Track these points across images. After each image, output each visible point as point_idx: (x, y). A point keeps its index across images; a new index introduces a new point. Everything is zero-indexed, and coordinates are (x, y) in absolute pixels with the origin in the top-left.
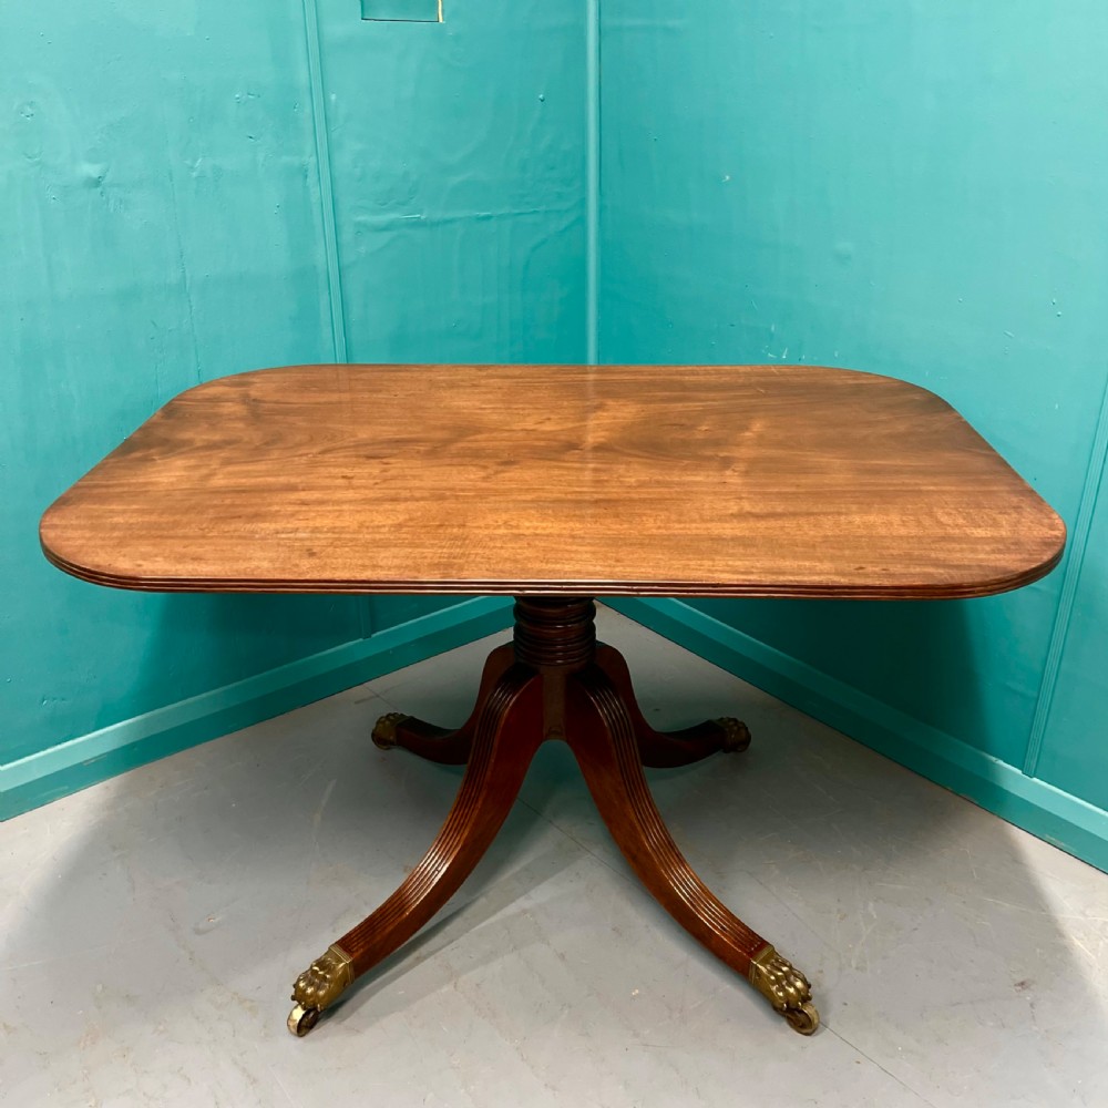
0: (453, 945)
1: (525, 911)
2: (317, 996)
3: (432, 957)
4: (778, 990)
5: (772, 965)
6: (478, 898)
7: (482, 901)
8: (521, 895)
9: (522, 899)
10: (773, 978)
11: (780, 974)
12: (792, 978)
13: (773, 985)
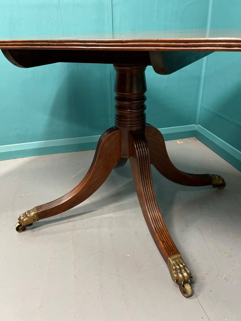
0: (81, 221)
1: (110, 217)
2: (23, 220)
3: (72, 222)
4: (175, 273)
5: (176, 262)
6: (99, 209)
7: (100, 210)
8: (113, 212)
9: (112, 213)
10: (174, 267)
11: (178, 267)
12: (183, 270)
13: (174, 271)
